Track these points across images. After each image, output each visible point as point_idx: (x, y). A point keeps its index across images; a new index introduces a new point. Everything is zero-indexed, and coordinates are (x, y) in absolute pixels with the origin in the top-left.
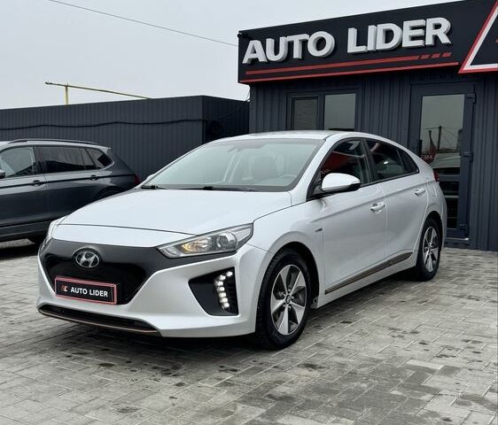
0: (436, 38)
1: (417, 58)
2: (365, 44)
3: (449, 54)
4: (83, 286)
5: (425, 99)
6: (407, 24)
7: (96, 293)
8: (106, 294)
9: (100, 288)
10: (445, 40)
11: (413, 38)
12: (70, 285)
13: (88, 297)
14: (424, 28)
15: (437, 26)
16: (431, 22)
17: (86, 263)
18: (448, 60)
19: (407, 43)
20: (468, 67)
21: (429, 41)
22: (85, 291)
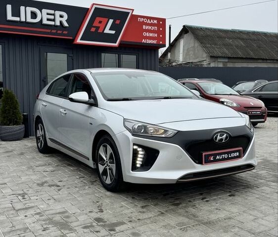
1: (49, 31)
3: (66, 32)
4: (224, 153)
5: (49, 54)
6: (45, 11)
7: (233, 155)
8: (238, 154)
9: (234, 152)
11: (48, 20)
12: (215, 155)
13: (228, 159)
15: (61, 16)
16: (58, 13)
19: (45, 22)
20: (79, 41)
22: (226, 156)
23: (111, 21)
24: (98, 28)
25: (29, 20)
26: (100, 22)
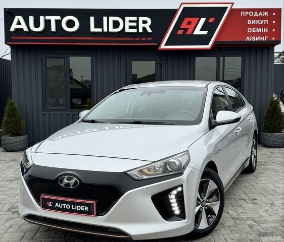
0: (144, 28)
1: (133, 39)
2: (102, 27)
3: (151, 39)
4: (66, 202)
5: (134, 63)
6: (127, 19)
7: (78, 208)
8: (86, 208)
9: (81, 204)
10: (149, 30)
11: (130, 27)
12: (54, 202)
13: (70, 211)
14: (137, 22)
15: (145, 22)
16: (141, 19)
17: (68, 185)
18: (150, 42)
20: (163, 46)
21: (141, 30)
22: (68, 207)
23: (203, 20)
24: (186, 30)
25: (112, 30)
26: (189, 23)
